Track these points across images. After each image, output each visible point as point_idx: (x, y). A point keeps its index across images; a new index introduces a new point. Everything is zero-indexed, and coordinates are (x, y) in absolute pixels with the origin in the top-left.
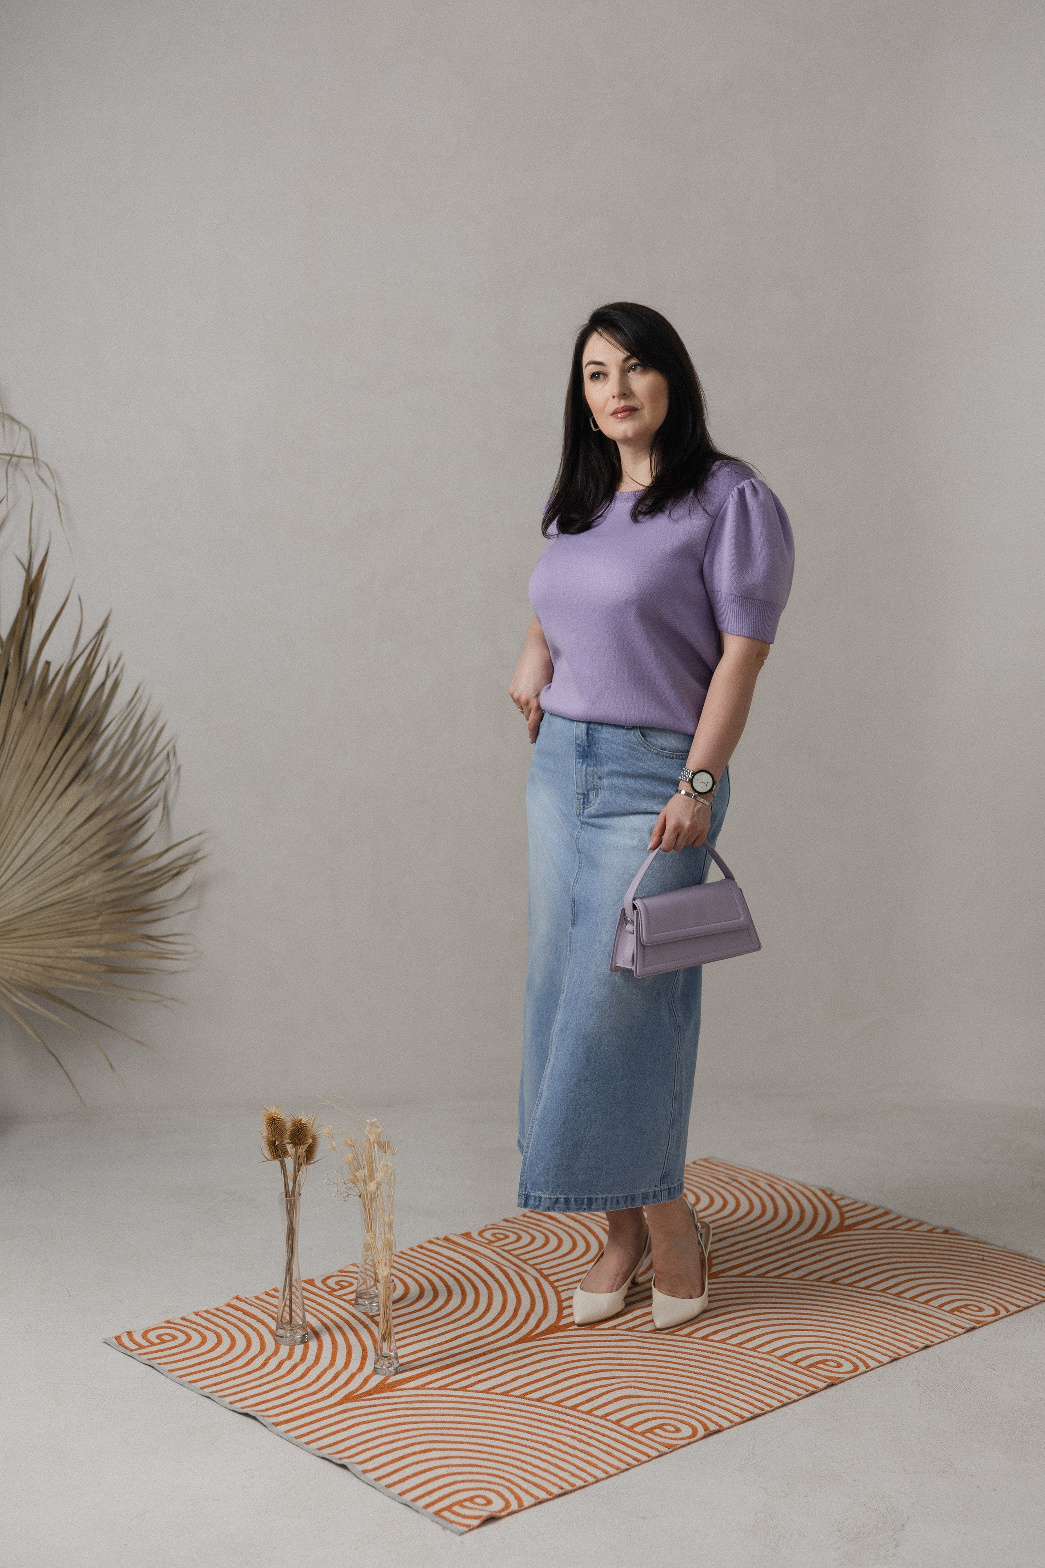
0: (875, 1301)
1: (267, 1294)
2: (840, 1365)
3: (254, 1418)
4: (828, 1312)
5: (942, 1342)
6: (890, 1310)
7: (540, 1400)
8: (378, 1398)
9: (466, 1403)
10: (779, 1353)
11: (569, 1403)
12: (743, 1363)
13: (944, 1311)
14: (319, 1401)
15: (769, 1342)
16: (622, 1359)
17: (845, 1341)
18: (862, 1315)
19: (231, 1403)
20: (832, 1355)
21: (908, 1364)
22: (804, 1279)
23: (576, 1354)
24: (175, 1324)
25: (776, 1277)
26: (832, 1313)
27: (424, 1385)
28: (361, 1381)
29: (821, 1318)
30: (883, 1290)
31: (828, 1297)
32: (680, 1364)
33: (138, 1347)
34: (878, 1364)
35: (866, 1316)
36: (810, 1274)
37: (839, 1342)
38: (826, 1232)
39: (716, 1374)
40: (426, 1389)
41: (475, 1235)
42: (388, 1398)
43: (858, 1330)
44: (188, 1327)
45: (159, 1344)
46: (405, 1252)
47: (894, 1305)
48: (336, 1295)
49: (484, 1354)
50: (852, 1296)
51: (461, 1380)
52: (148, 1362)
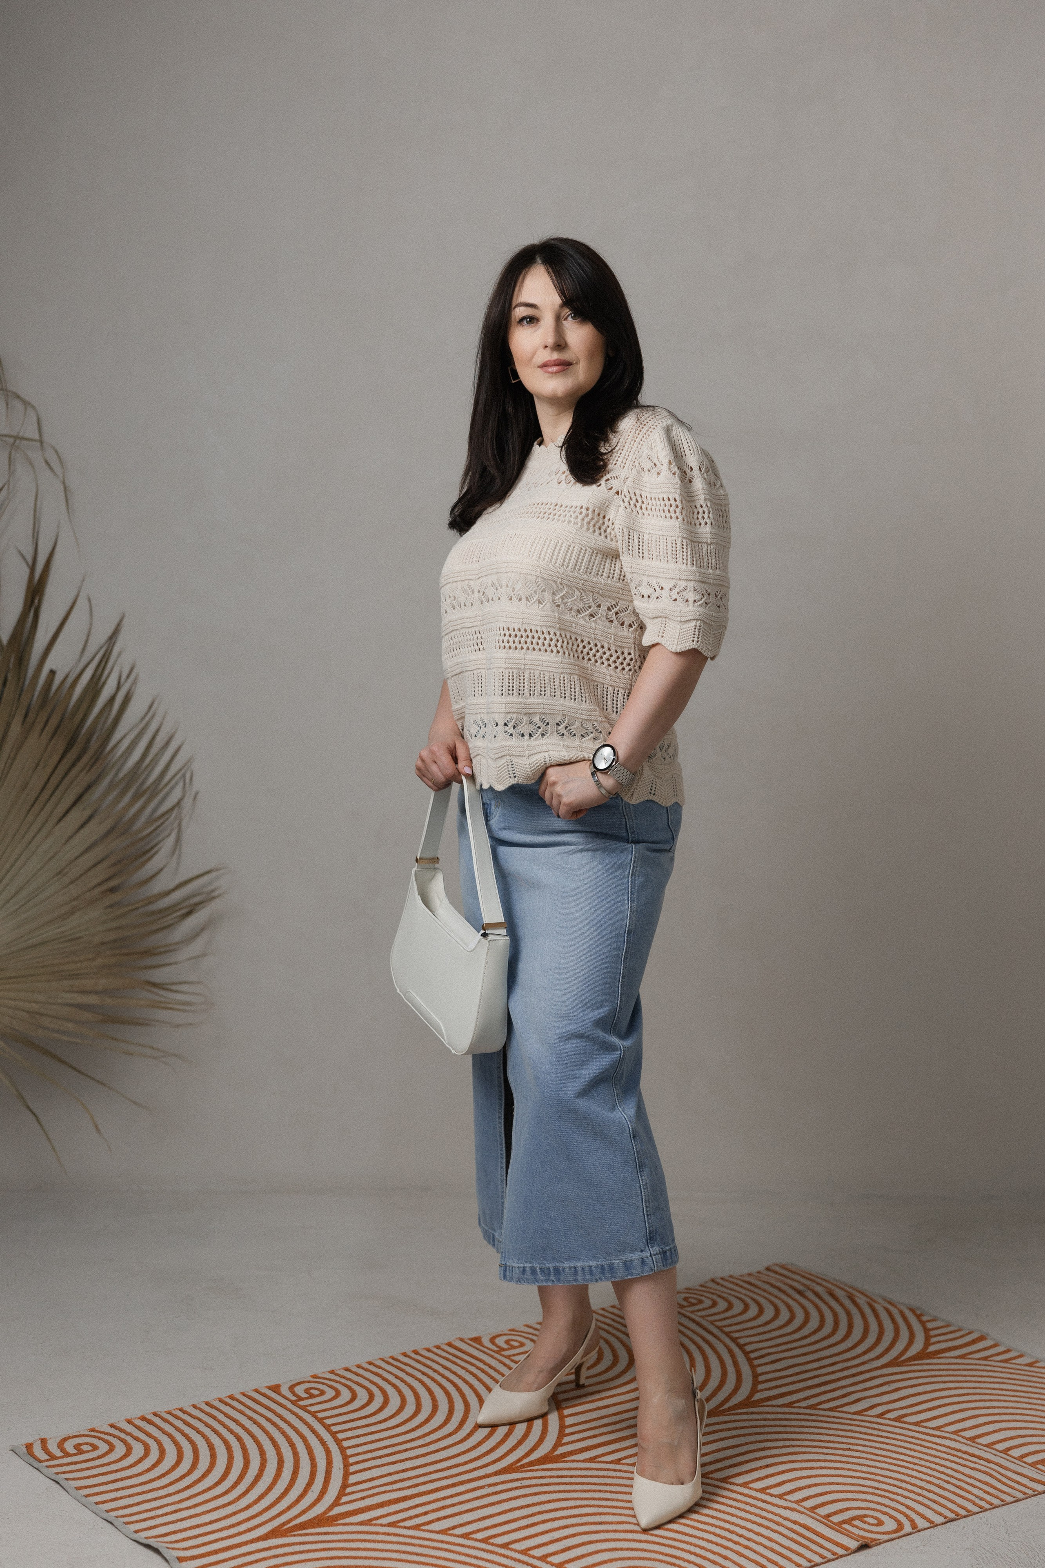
0: (944, 1446)
1: (221, 1401)
2: (880, 1523)
3: (156, 1551)
4: (881, 1456)
5: (1015, 1502)
6: (960, 1458)
7: (505, 1546)
8: (312, 1534)
9: (414, 1545)
10: (811, 1503)
11: (538, 1553)
12: (764, 1514)
13: (1025, 1462)
14: (240, 1534)
15: (800, 1489)
16: (617, 1500)
17: (894, 1493)
18: (923, 1463)
19: (136, 1532)
20: (874, 1510)
21: (964, 1527)
22: (863, 1413)
23: (564, 1491)
24: (100, 1432)
25: (829, 1409)
26: (887, 1457)
27: (371, 1520)
28: (299, 1510)
29: (872, 1463)
30: (955, 1433)
31: (887, 1438)
33: (48, 1457)
34: (928, 1525)
35: (928, 1464)
36: (872, 1407)
37: (887, 1494)
38: (903, 1358)
39: (727, 1526)
40: (372, 1525)
41: (486, 1342)
42: (325, 1534)
43: (913, 1481)
44: (114, 1436)
45: (75, 1454)
46: (396, 1357)
47: (966, 1453)
48: (300, 1405)
49: (454, 1485)
50: (916, 1438)
51: (417, 1516)
52: (54, 1477)
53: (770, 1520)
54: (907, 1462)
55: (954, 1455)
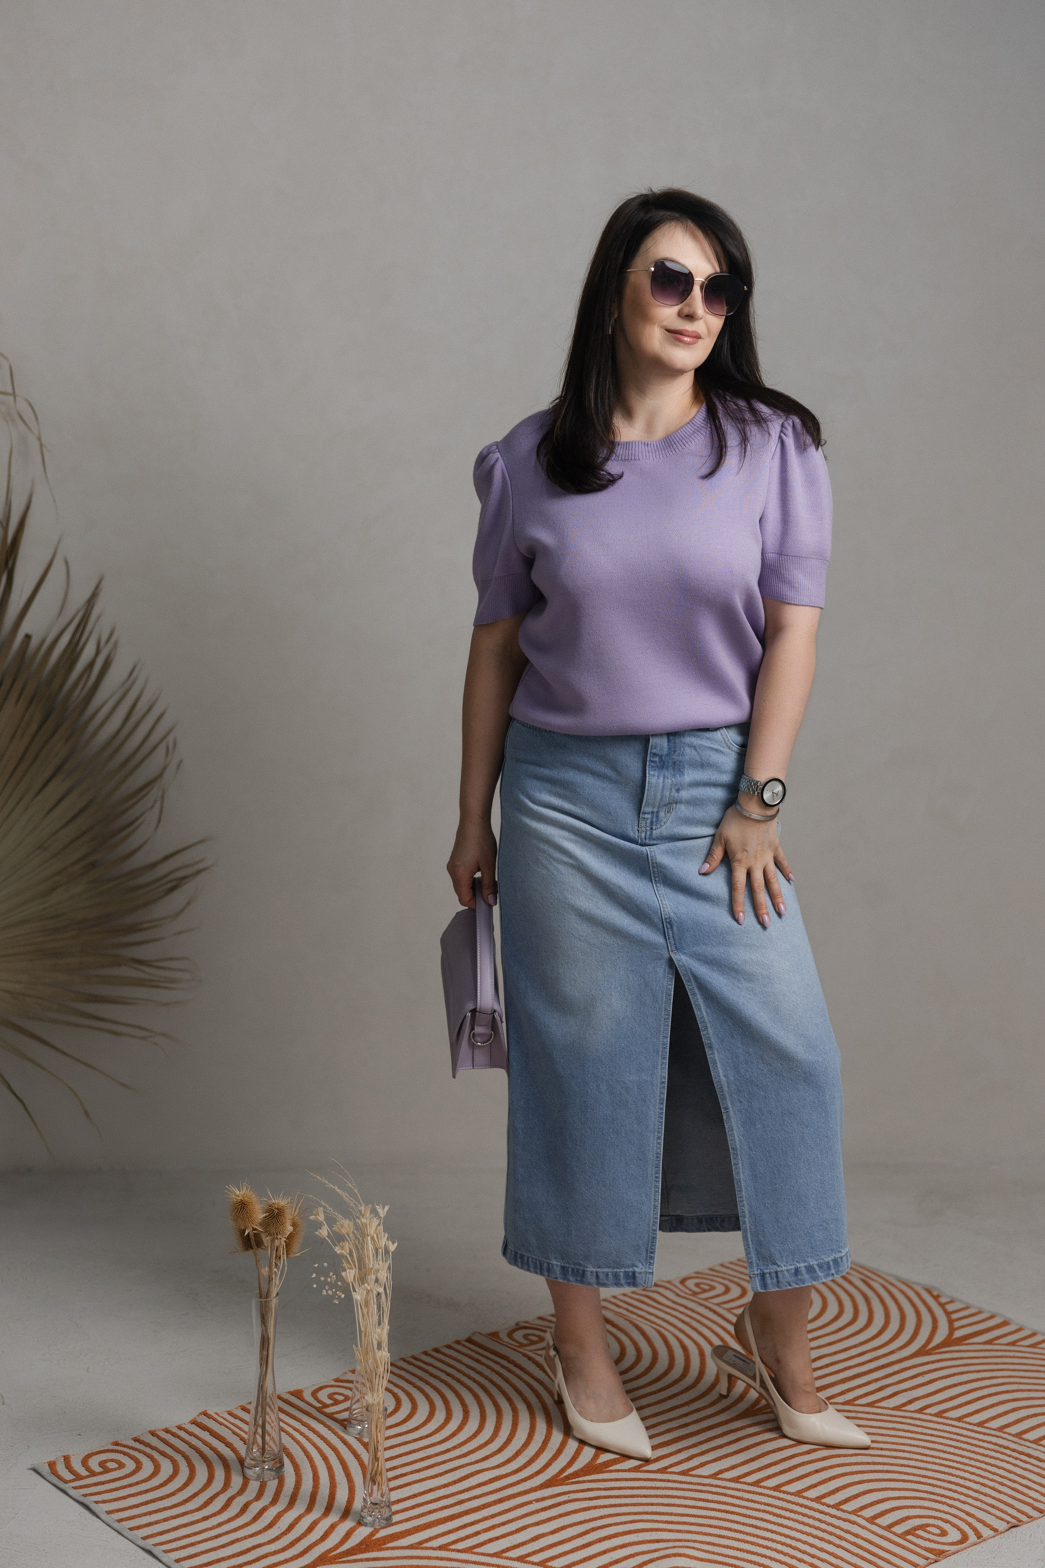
0: (990, 1442)
1: (243, 1409)
2: (944, 1533)
4: (932, 1456)
6: (1009, 1456)
8: (361, 1560)
10: (869, 1513)
12: (823, 1526)
14: (287, 1561)
15: (855, 1497)
16: (671, 1514)
17: (951, 1498)
18: (973, 1463)
20: (935, 1519)
22: (903, 1408)
24: (125, 1446)
25: (867, 1405)
27: (421, 1543)
28: (343, 1534)
29: (926, 1466)
30: (1001, 1429)
31: (932, 1435)
32: (744, 1524)
33: (73, 1477)
34: (992, 1533)
35: (980, 1465)
36: (910, 1402)
37: (943, 1499)
38: (930, 1346)
39: (788, 1541)
40: (424, 1548)
41: (504, 1336)
42: (374, 1559)
43: (967, 1484)
44: (140, 1451)
45: (101, 1473)
47: (1014, 1450)
48: (326, 1413)
49: (501, 1501)
50: (962, 1435)
51: (468, 1537)
52: (82, 1499)
53: (831, 1534)
54: (958, 1462)
55: (1002, 1453)
